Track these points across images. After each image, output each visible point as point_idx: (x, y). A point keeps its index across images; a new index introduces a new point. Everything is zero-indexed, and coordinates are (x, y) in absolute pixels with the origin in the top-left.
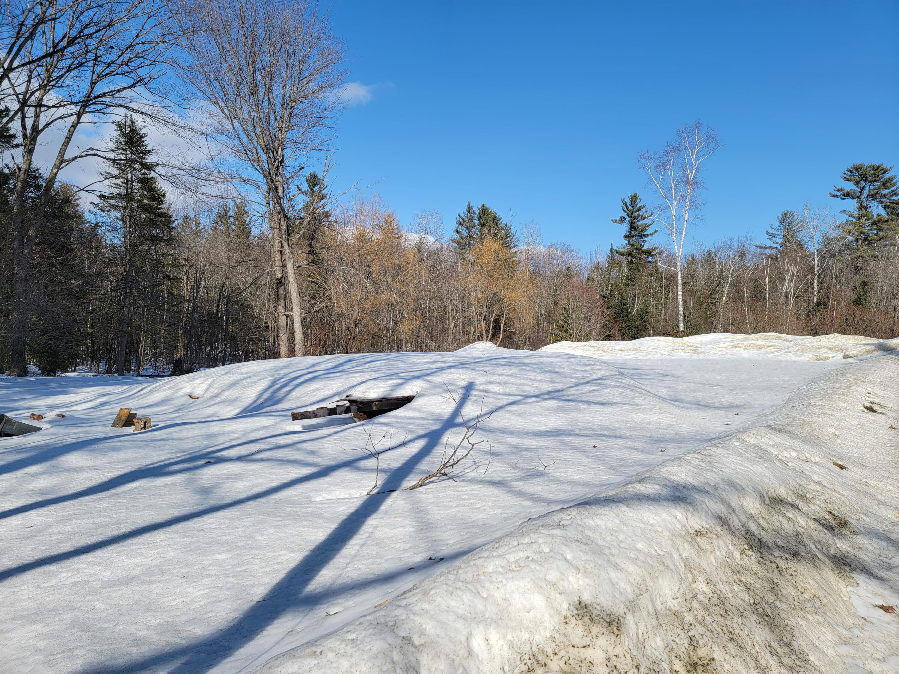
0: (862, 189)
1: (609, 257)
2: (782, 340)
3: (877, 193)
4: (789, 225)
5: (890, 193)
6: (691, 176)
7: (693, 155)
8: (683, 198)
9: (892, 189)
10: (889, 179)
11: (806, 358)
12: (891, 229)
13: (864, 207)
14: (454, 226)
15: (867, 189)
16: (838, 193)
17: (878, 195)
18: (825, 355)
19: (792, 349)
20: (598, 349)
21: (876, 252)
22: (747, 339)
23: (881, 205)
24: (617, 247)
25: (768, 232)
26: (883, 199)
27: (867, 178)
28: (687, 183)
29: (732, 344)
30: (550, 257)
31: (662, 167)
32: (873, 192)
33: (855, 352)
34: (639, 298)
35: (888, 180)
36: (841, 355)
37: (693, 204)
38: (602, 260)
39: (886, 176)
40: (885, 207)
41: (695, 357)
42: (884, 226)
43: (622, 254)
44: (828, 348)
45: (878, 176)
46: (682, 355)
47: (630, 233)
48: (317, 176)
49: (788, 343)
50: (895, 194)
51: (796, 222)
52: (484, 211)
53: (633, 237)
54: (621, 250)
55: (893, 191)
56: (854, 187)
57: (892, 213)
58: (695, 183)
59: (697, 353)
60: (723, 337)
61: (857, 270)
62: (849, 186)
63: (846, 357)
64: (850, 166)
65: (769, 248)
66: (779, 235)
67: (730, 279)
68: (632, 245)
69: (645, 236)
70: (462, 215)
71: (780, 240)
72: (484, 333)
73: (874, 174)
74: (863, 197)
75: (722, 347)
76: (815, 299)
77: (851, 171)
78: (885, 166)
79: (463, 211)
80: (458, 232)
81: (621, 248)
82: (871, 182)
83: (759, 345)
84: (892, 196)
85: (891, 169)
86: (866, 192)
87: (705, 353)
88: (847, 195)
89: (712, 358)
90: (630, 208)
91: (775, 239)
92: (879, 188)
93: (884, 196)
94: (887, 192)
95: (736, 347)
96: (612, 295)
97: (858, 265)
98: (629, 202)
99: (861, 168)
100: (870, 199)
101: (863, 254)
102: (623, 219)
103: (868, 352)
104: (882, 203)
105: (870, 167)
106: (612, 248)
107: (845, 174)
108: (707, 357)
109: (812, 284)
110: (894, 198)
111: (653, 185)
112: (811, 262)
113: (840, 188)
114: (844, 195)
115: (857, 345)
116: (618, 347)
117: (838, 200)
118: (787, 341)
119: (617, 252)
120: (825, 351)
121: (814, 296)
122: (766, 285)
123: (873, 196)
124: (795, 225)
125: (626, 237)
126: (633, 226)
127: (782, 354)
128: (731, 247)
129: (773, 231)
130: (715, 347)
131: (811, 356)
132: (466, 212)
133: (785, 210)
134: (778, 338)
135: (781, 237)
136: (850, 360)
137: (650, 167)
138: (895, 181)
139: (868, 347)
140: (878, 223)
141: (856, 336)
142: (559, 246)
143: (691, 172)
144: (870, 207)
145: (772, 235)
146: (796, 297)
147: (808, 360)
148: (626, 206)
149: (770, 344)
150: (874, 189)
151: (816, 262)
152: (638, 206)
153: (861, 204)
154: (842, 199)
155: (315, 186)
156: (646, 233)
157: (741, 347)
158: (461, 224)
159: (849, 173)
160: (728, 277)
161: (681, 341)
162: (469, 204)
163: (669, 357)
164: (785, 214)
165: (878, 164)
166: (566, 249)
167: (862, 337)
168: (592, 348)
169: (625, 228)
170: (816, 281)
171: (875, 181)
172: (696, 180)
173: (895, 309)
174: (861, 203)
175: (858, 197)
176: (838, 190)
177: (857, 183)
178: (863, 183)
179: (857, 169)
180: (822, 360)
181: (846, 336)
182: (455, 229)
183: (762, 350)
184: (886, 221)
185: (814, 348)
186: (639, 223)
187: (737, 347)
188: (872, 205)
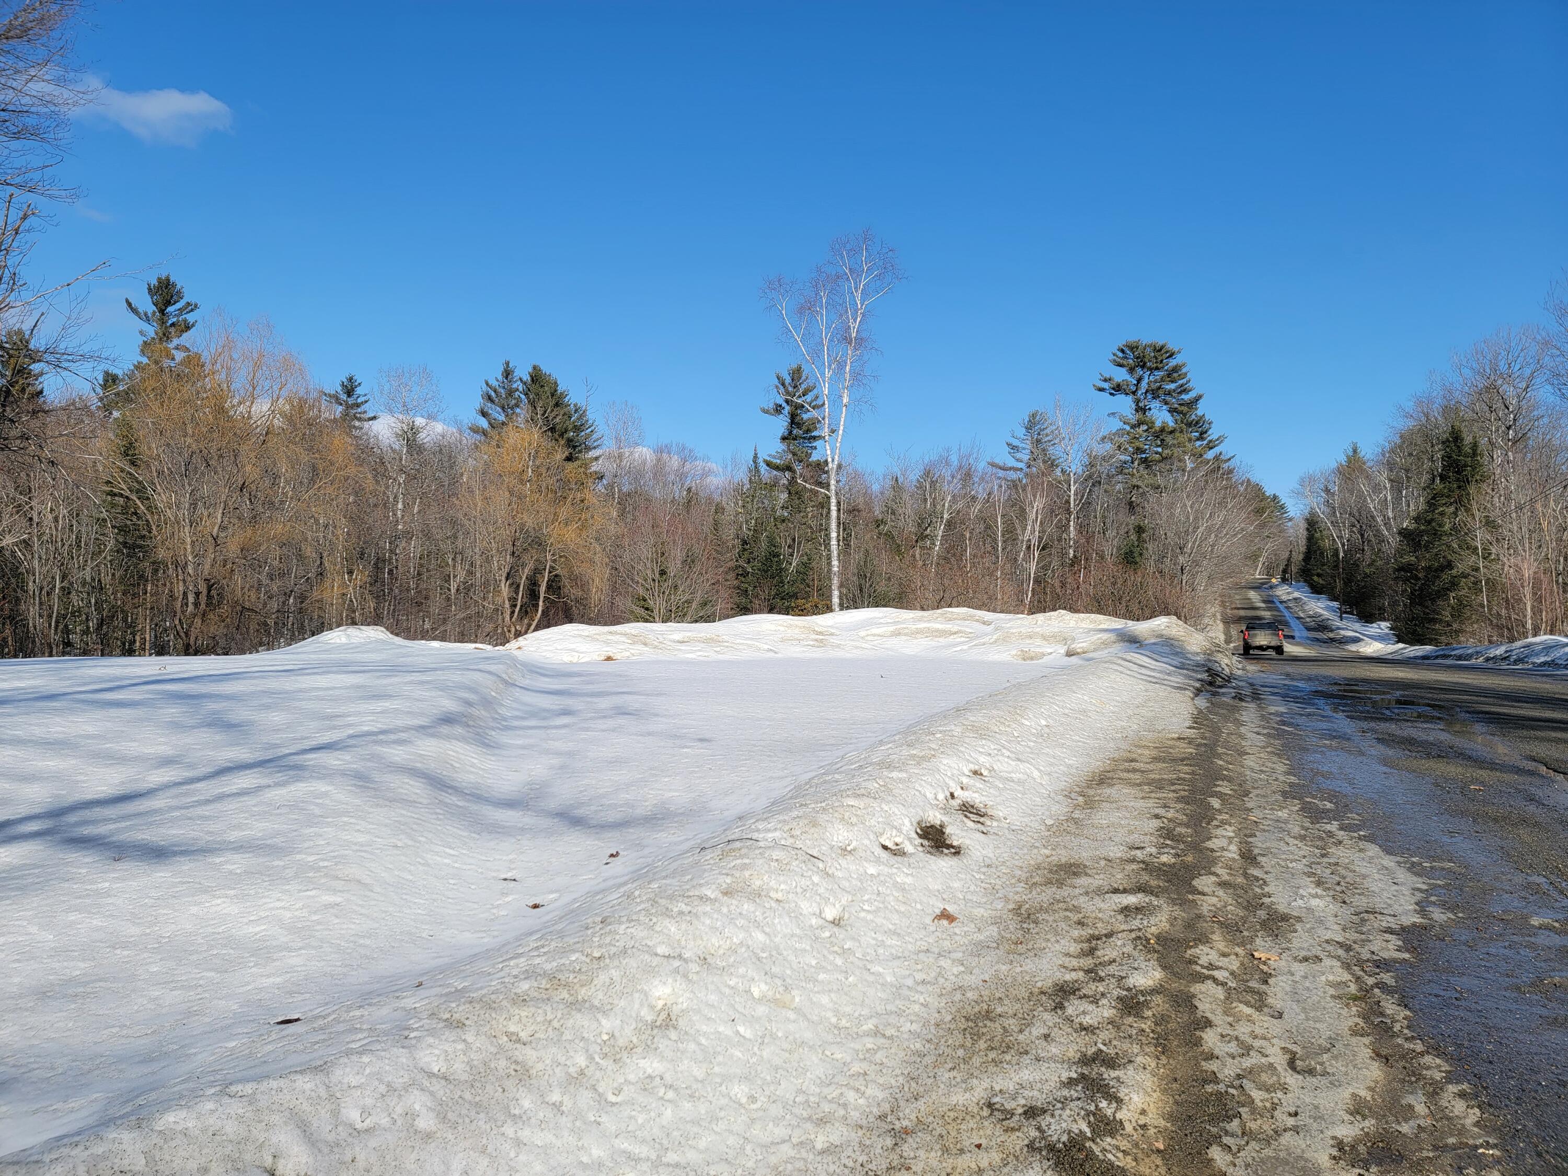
0: (1139, 380)
1: (750, 471)
2: (977, 621)
3: (1160, 388)
4: (1039, 434)
5: (1177, 388)
6: (854, 327)
7: (856, 291)
8: (841, 366)
9: (1181, 382)
10: (1176, 366)
11: (1005, 655)
12: (1179, 445)
13: (1141, 408)
14: (478, 401)
15: (1146, 380)
16: (1106, 385)
17: (1160, 392)
18: (1038, 650)
19: (986, 639)
20: (635, 639)
21: (1160, 480)
22: (920, 620)
23: (1165, 407)
24: (769, 455)
25: (1008, 444)
26: (1168, 398)
27: (1145, 363)
28: (847, 340)
29: (892, 628)
30: (659, 470)
31: (806, 309)
32: (1154, 386)
33: (1084, 645)
34: (800, 543)
35: (1176, 369)
36: (1063, 650)
37: (857, 376)
38: (742, 476)
39: (1173, 363)
40: (1172, 411)
41: (818, 654)
42: (1169, 440)
43: (777, 468)
44: (1044, 638)
45: (1162, 361)
46: (795, 651)
47: (790, 433)
48: (174, 285)
49: (985, 627)
50: (1185, 390)
51: (1048, 431)
52: (537, 377)
53: (795, 439)
54: (775, 461)
55: (1182, 386)
56: (1127, 377)
57: (1182, 422)
58: (860, 341)
59: (825, 646)
60: (881, 615)
61: (1131, 506)
62: (1121, 375)
63: (1069, 654)
64: (1121, 343)
65: (1011, 469)
66: (1024, 449)
67: (946, 516)
68: (794, 454)
69: (814, 438)
70: (494, 383)
71: (1026, 457)
72: (507, 605)
73: (1155, 357)
74: (1140, 392)
75: (874, 635)
76: (1071, 552)
77: (1123, 351)
78: (1171, 346)
79: (495, 375)
80: (484, 414)
81: (774, 457)
82: (1150, 369)
83: (937, 630)
84: (1180, 393)
85: (1179, 352)
86: (1144, 385)
87: (838, 646)
88: (1118, 389)
89: (848, 656)
90: (790, 389)
91: (1018, 455)
92: (1162, 380)
93: (1169, 393)
94: (1172, 386)
95: (897, 634)
96: (756, 539)
97: (1133, 499)
98: (788, 380)
99: (1137, 347)
100: (1149, 396)
101: (1139, 483)
102: (778, 409)
103: (1105, 644)
104: (1166, 403)
105: (1150, 346)
106: (756, 457)
107: (1114, 355)
108: (839, 654)
109: (1067, 526)
110: (1183, 396)
111: (792, 340)
112: (1065, 492)
113: (1108, 376)
114: (1113, 389)
115: (1090, 630)
116: (677, 636)
117: (1106, 395)
118: (984, 623)
119: (768, 464)
120: (1038, 642)
121: (1070, 547)
122: (997, 527)
123: (1154, 393)
124: (1047, 435)
125: (784, 439)
126: (794, 421)
127: (970, 648)
128: (948, 463)
129: (1016, 442)
130: (863, 634)
131: (1014, 652)
132: (500, 378)
133: (1033, 410)
134: (972, 617)
135: (1028, 451)
136: (1074, 659)
137: (785, 306)
138: (1184, 370)
139: (1105, 636)
140: (1161, 434)
141: (1093, 616)
142: (674, 448)
143: (855, 320)
144: (1150, 409)
145: (1014, 448)
146: (1043, 549)
147: (1009, 658)
148: (783, 384)
149: (955, 629)
150: (1156, 382)
151: (1072, 492)
152: (803, 386)
153: (1137, 405)
154: (1111, 394)
155: (168, 303)
156: (814, 434)
157: (906, 635)
158: (490, 399)
159: (1120, 355)
160: (942, 513)
161: (805, 624)
162: (507, 364)
163: (771, 655)
164: (1034, 416)
165: (1161, 343)
166: (687, 456)
167: (1101, 617)
168: (623, 639)
169: (781, 424)
170: (1072, 523)
171: (1157, 369)
172: (864, 335)
173: (1182, 570)
174: (1137, 402)
175: (1134, 393)
176: (1105, 380)
177: (1131, 370)
178: (1139, 371)
179: (1133, 348)
180: (1032, 659)
181: (1076, 615)
182: (478, 407)
183: (941, 640)
184: (1171, 432)
185: (1022, 636)
186: (805, 417)
187: (899, 634)
188: (1152, 406)
